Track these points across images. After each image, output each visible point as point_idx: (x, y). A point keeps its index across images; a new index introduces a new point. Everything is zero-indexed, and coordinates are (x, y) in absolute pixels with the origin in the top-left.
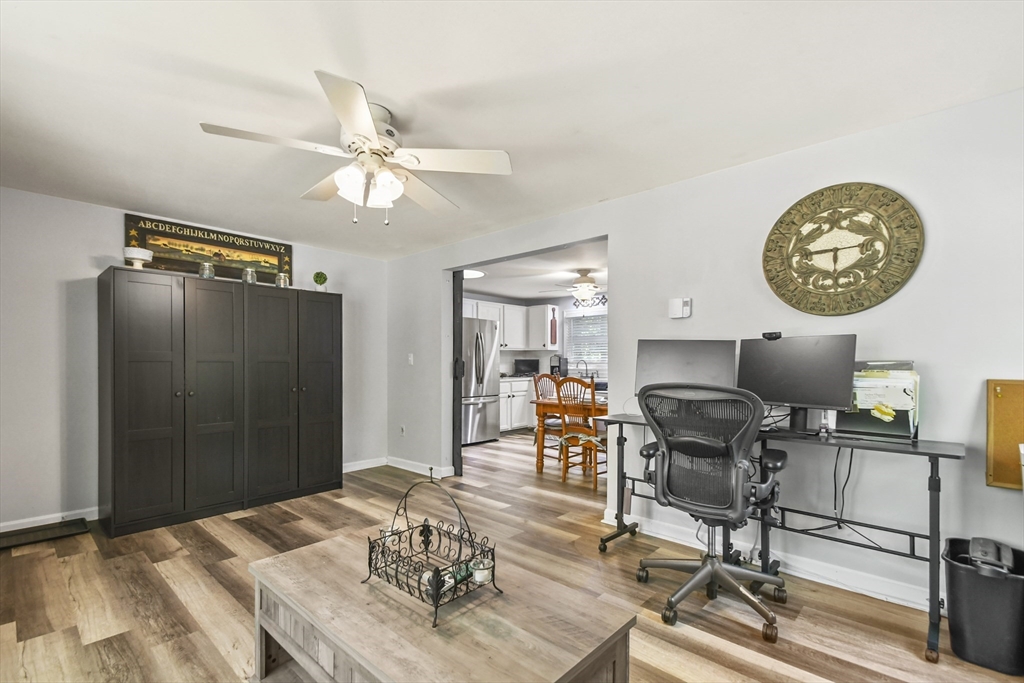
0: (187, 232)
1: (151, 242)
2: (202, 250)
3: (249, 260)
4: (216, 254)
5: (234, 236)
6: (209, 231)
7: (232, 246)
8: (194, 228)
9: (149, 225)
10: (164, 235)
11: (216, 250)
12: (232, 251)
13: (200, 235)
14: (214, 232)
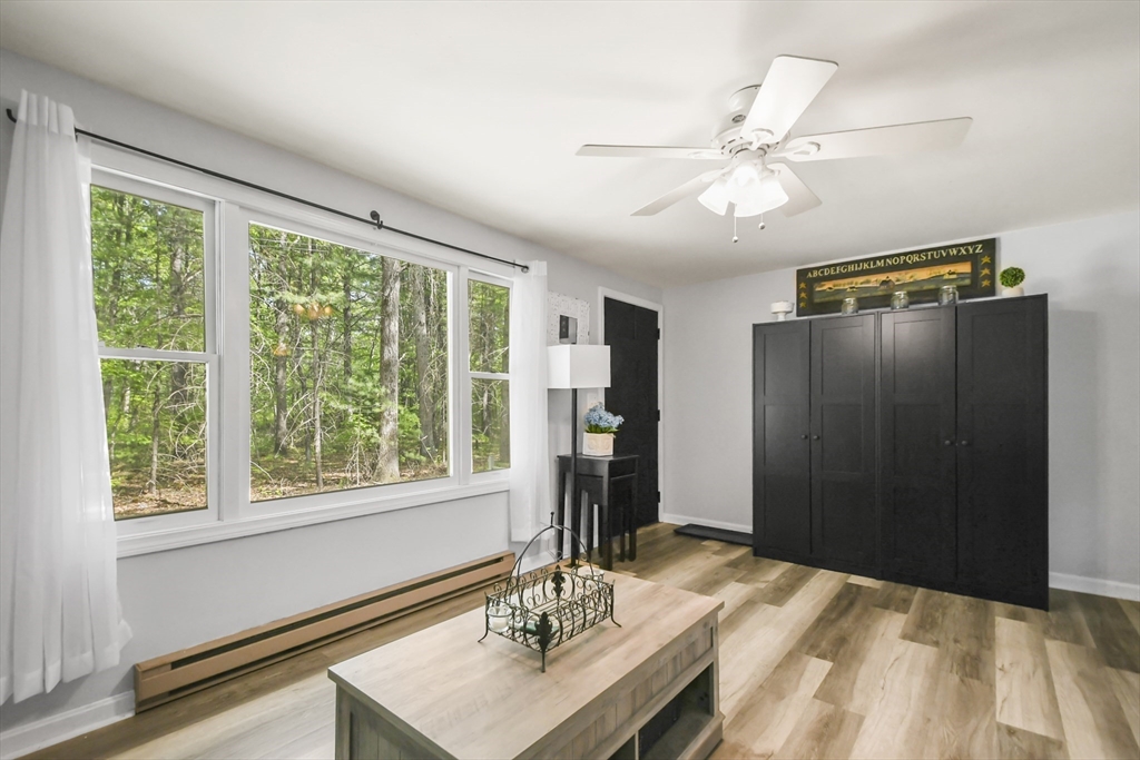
0: (851, 268)
1: (818, 289)
2: (868, 282)
3: (926, 277)
4: (884, 282)
5: (905, 254)
6: (875, 259)
7: (905, 267)
8: (858, 262)
9: (815, 274)
10: (830, 278)
11: (883, 277)
12: (903, 272)
13: (866, 266)
14: (880, 258)
